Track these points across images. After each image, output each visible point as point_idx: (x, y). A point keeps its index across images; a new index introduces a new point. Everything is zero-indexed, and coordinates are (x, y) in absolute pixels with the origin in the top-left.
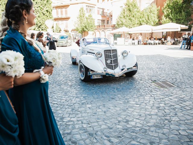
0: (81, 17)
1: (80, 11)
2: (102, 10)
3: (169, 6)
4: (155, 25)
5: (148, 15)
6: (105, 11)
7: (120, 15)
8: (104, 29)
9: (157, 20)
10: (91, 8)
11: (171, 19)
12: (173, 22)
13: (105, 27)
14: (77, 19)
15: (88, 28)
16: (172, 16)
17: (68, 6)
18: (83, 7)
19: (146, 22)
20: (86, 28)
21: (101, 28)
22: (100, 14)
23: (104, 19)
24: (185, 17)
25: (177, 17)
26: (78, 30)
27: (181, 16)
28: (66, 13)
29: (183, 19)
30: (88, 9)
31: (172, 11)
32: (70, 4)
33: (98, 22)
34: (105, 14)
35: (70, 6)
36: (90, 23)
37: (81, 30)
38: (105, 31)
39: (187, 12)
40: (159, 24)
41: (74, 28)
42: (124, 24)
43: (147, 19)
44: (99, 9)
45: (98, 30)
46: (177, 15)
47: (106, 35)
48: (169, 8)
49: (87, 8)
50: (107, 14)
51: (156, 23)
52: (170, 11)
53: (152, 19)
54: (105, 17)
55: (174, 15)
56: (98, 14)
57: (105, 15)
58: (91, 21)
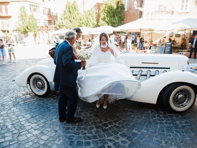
0: (23, 16)
1: (21, 10)
2: (48, 10)
3: (104, 10)
4: (94, 27)
5: (87, 18)
6: (52, 11)
7: (61, 17)
8: (47, 30)
9: (96, 23)
10: (35, 7)
11: (107, 23)
12: (109, 25)
13: (48, 28)
14: (18, 19)
15: (30, 29)
16: (108, 20)
17: (8, 3)
18: (24, 6)
19: (86, 24)
20: (28, 29)
21: (44, 29)
22: (46, 14)
23: (51, 19)
24: (118, 20)
25: (112, 21)
26: (19, 30)
27: (115, 20)
28: (7, 11)
29: (116, 23)
30: (32, 8)
31: (107, 15)
32: (11, 1)
33: (44, 23)
34: (52, 14)
35: (10, 3)
36: (32, 24)
37: (23, 30)
38: (48, 32)
39: (120, 17)
40: (98, 26)
41: (15, 28)
42: (64, 26)
43: (86, 21)
44: (44, 9)
45: (41, 31)
46: (112, 19)
47: (50, 37)
48: (105, 12)
49: (31, 6)
50: (54, 14)
51: (95, 25)
52: (106, 15)
53: (90, 21)
54: (52, 17)
55: (109, 18)
56: (44, 14)
57: (52, 16)
58: (33, 22)
